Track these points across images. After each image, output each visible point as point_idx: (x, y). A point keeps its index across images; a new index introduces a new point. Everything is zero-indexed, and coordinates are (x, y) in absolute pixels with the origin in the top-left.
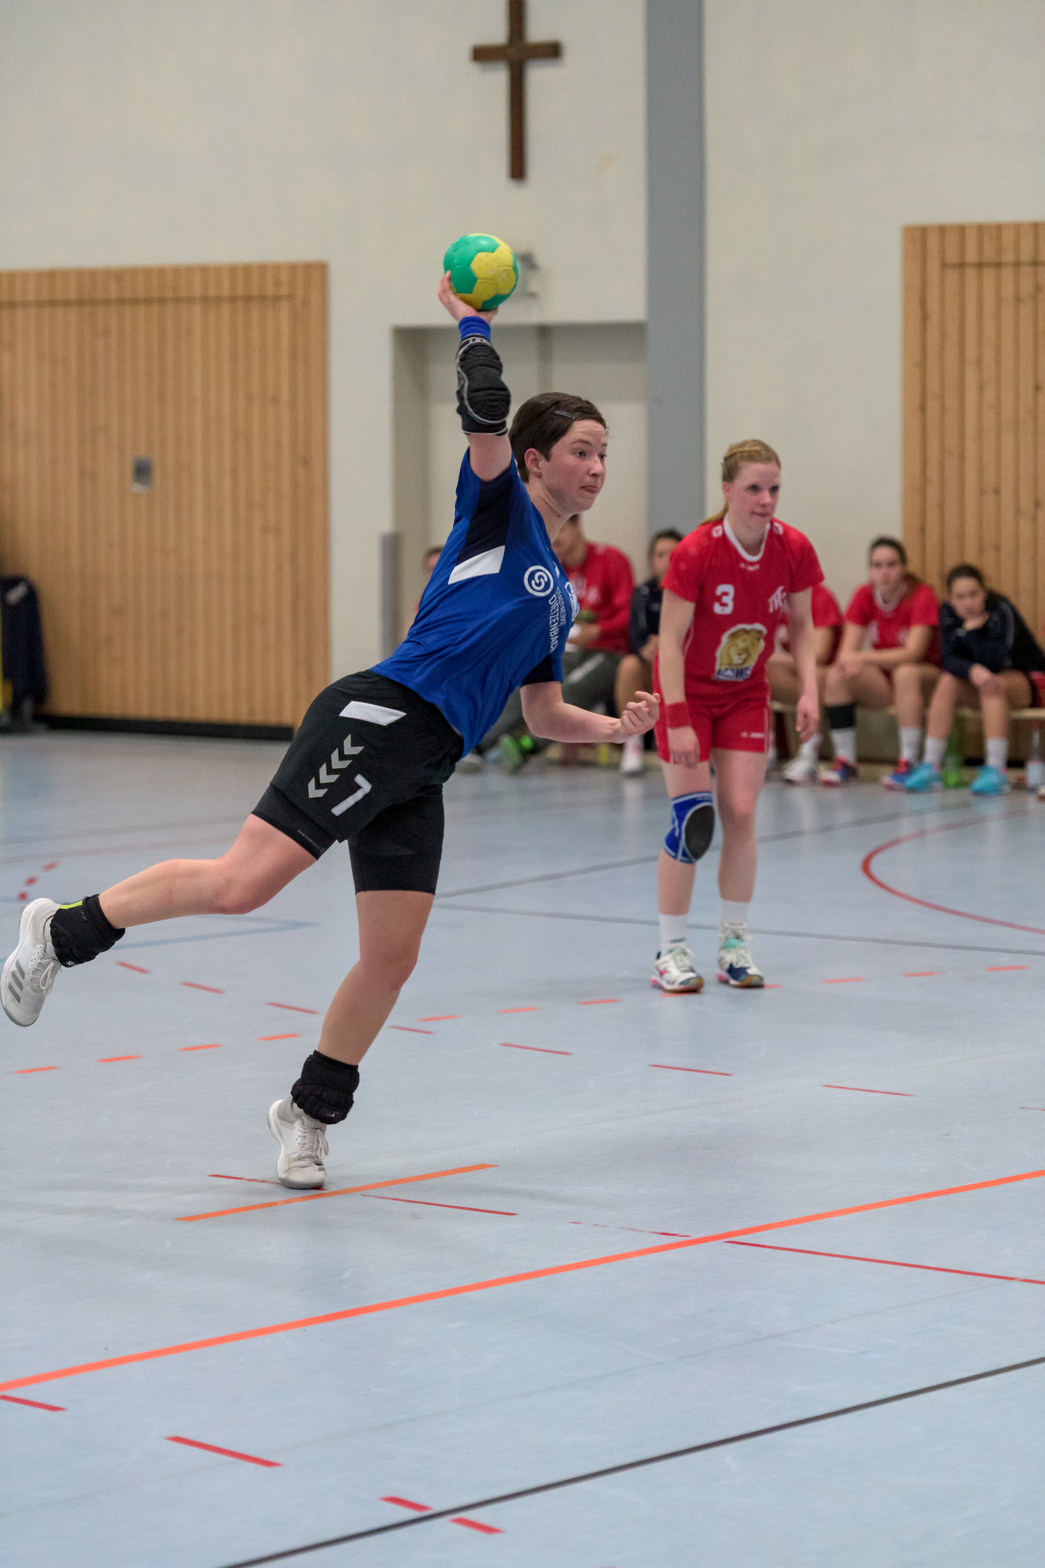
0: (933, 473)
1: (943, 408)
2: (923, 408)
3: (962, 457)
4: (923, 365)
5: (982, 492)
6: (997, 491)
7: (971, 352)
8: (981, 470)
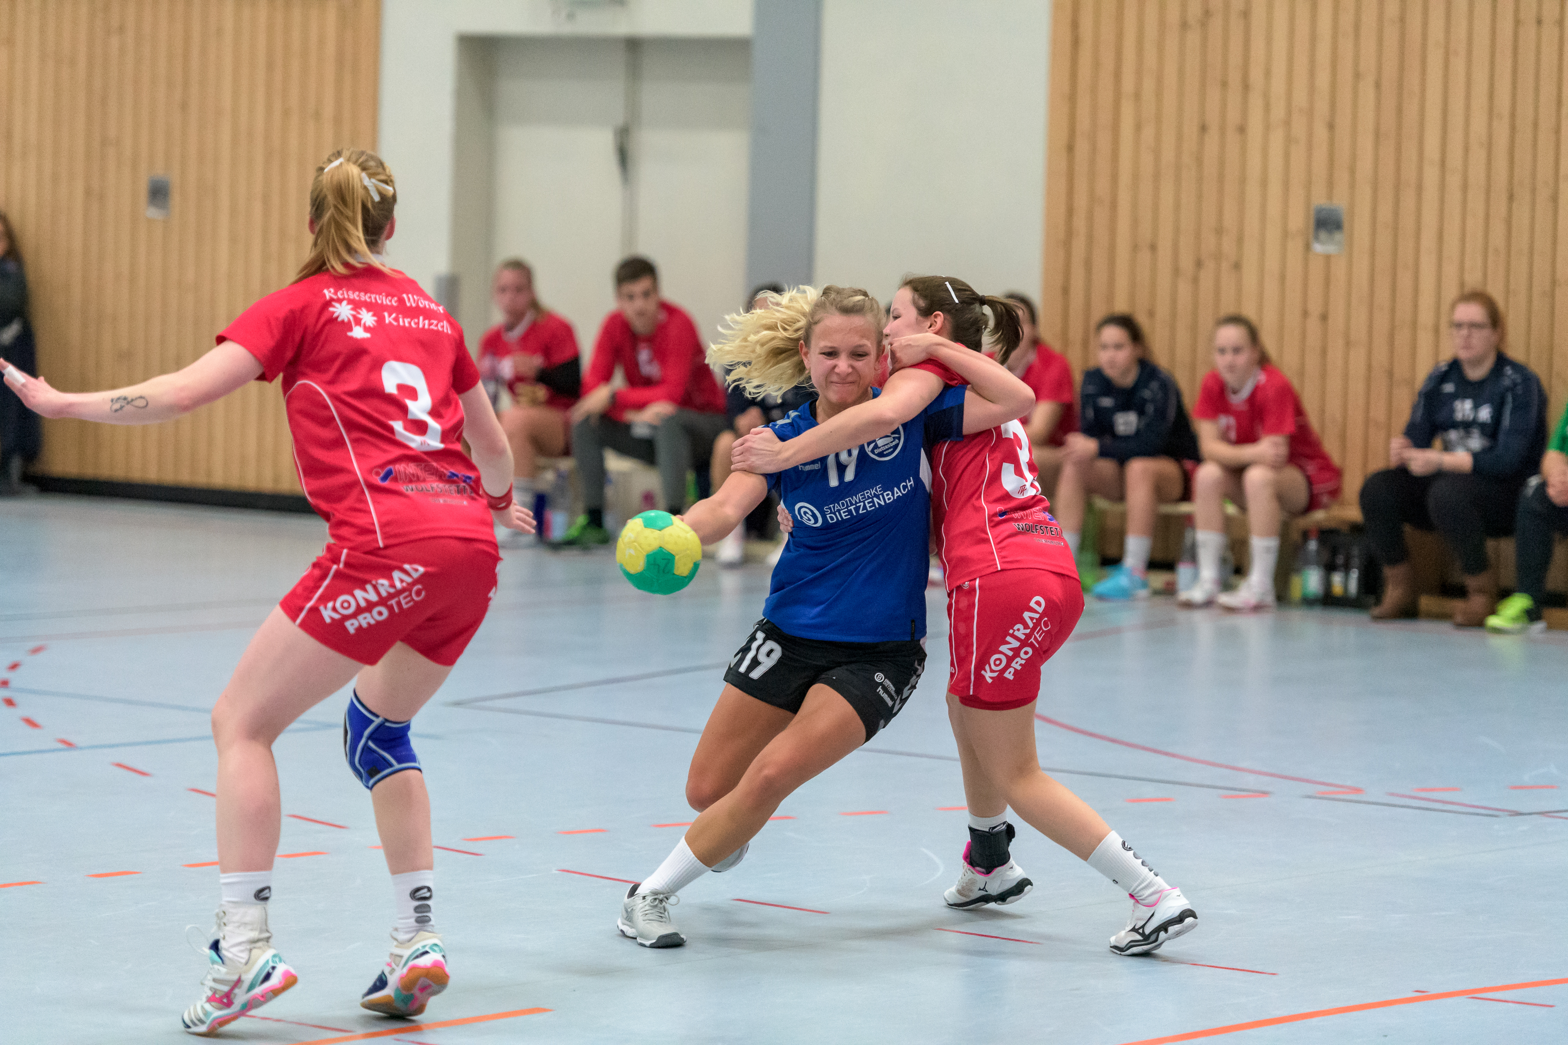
0: (1080, 223)
1: (1094, 150)
2: (1070, 148)
3: (1114, 205)
4: (1072, 98)
5: (1135, 248)
6: (1153, 248)
7: (1128, 84)
8: (1135, 222)
